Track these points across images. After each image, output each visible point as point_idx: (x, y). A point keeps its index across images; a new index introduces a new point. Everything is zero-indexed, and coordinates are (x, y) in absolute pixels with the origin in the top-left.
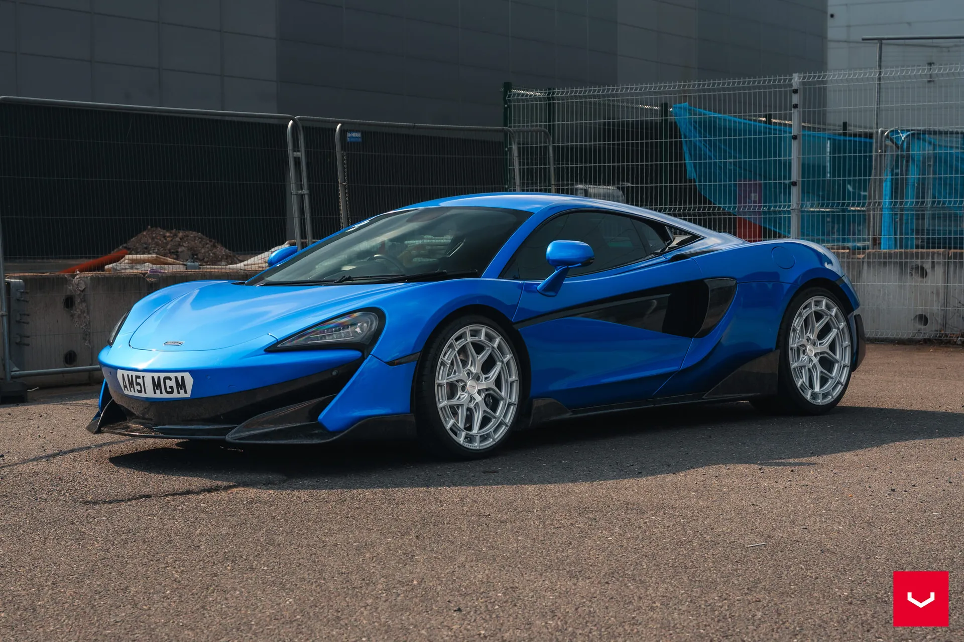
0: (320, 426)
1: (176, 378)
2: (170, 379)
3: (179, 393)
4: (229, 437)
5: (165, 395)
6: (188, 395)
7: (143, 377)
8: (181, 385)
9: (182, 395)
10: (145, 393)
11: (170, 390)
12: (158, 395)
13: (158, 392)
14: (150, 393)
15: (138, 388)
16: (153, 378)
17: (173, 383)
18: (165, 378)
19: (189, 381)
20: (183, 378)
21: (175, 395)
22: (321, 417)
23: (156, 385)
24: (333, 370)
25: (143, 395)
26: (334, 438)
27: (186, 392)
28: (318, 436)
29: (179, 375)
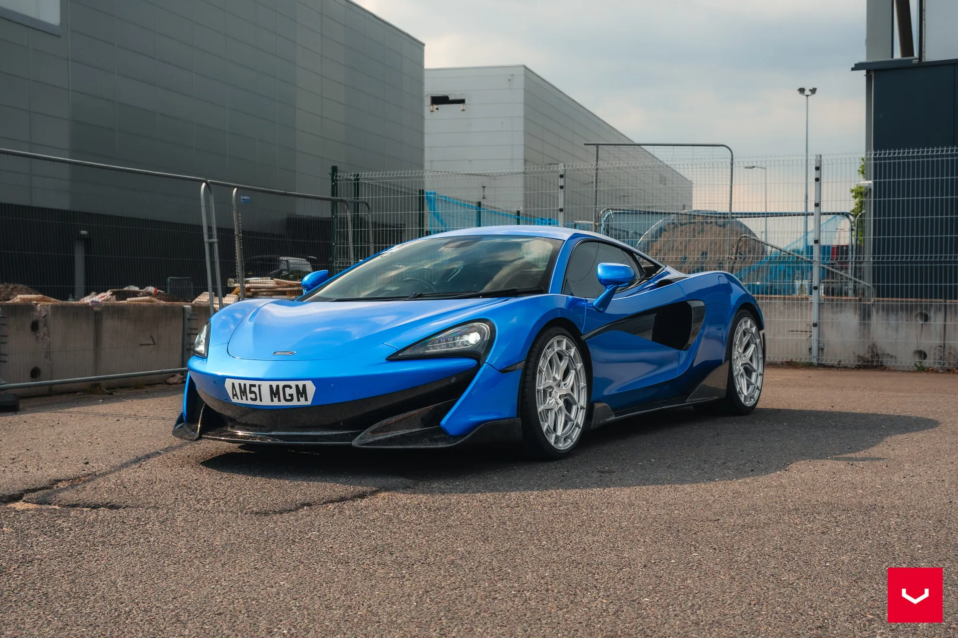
0: (442, 430)
1: (297, 386)
2: (290, 387)
3: (299, 400)
4: (355, 443)
5: (283, 403)
6: (309, 403)
7: (259, 386)
8: (302, 393)
9: (303, 402)
10: (261, 401)
11: (290, 398)
12: (276, 403)
13: (276, 400)
14: (266, 401)
15: (253, 396)
16: (271, 386)
17: (293, 391)
18: (285, 387)
19: (311, 389)
20: (304, 386)
21: (295, 403)
22: (443, 422)
23: (274, 393)
24: (452, 377)
25: (258, 403)
26: (458, 442)
27: (306, 400)
28: (442, 440)
29: (301, 384)
